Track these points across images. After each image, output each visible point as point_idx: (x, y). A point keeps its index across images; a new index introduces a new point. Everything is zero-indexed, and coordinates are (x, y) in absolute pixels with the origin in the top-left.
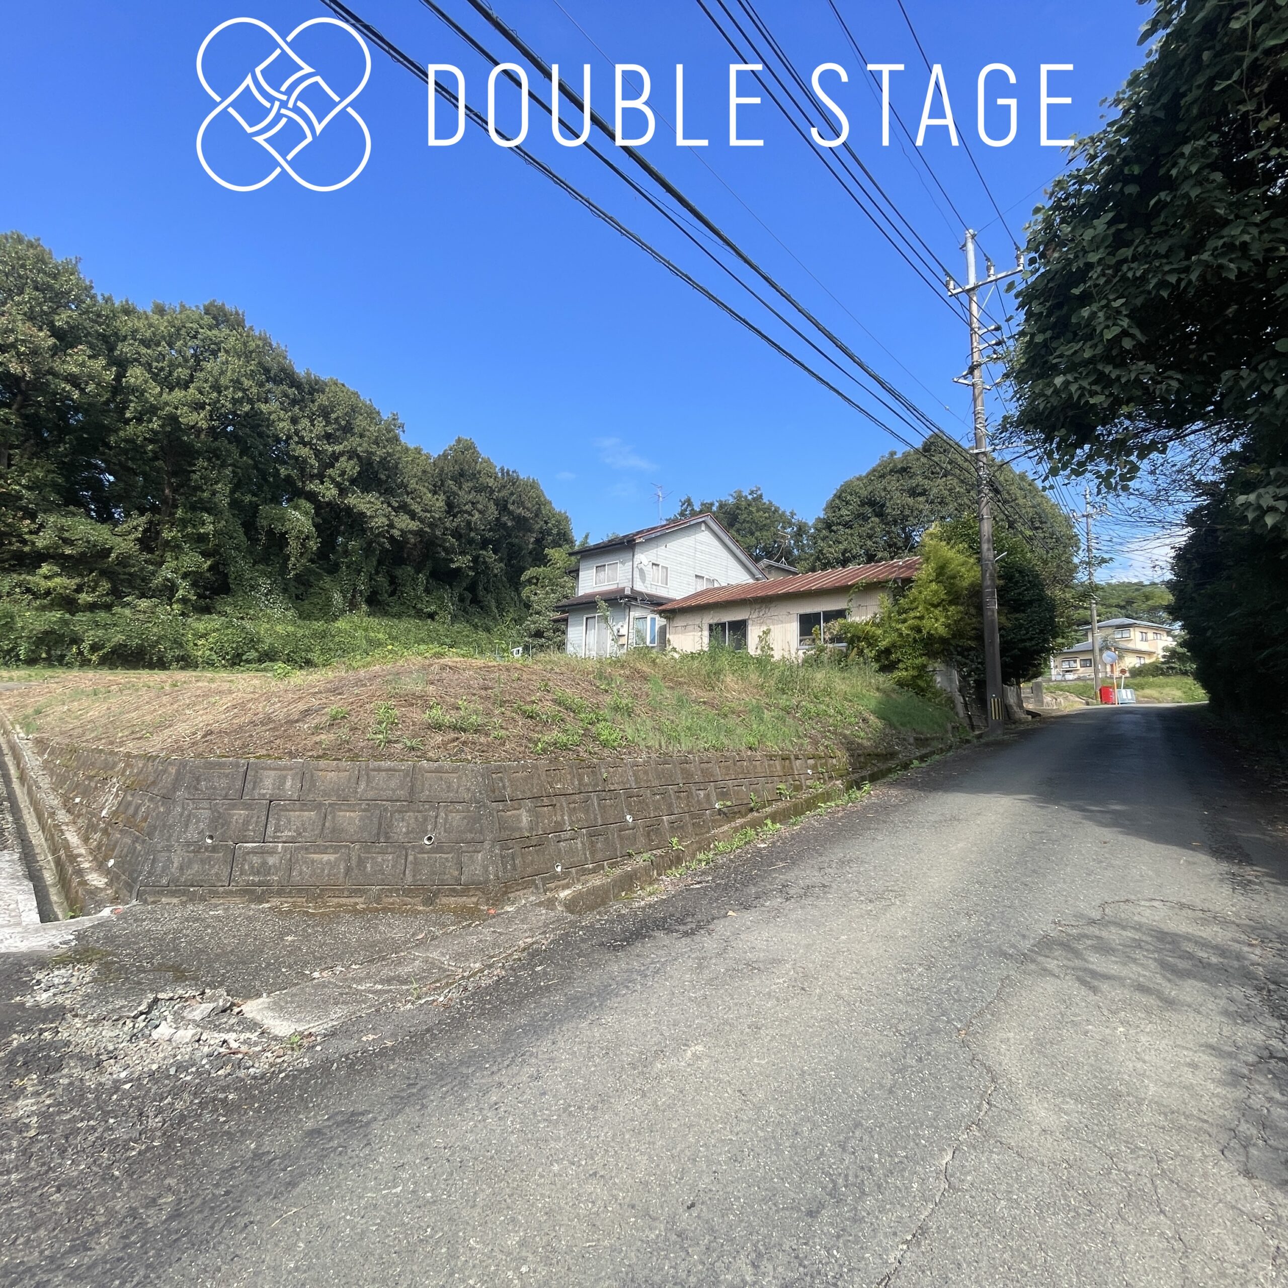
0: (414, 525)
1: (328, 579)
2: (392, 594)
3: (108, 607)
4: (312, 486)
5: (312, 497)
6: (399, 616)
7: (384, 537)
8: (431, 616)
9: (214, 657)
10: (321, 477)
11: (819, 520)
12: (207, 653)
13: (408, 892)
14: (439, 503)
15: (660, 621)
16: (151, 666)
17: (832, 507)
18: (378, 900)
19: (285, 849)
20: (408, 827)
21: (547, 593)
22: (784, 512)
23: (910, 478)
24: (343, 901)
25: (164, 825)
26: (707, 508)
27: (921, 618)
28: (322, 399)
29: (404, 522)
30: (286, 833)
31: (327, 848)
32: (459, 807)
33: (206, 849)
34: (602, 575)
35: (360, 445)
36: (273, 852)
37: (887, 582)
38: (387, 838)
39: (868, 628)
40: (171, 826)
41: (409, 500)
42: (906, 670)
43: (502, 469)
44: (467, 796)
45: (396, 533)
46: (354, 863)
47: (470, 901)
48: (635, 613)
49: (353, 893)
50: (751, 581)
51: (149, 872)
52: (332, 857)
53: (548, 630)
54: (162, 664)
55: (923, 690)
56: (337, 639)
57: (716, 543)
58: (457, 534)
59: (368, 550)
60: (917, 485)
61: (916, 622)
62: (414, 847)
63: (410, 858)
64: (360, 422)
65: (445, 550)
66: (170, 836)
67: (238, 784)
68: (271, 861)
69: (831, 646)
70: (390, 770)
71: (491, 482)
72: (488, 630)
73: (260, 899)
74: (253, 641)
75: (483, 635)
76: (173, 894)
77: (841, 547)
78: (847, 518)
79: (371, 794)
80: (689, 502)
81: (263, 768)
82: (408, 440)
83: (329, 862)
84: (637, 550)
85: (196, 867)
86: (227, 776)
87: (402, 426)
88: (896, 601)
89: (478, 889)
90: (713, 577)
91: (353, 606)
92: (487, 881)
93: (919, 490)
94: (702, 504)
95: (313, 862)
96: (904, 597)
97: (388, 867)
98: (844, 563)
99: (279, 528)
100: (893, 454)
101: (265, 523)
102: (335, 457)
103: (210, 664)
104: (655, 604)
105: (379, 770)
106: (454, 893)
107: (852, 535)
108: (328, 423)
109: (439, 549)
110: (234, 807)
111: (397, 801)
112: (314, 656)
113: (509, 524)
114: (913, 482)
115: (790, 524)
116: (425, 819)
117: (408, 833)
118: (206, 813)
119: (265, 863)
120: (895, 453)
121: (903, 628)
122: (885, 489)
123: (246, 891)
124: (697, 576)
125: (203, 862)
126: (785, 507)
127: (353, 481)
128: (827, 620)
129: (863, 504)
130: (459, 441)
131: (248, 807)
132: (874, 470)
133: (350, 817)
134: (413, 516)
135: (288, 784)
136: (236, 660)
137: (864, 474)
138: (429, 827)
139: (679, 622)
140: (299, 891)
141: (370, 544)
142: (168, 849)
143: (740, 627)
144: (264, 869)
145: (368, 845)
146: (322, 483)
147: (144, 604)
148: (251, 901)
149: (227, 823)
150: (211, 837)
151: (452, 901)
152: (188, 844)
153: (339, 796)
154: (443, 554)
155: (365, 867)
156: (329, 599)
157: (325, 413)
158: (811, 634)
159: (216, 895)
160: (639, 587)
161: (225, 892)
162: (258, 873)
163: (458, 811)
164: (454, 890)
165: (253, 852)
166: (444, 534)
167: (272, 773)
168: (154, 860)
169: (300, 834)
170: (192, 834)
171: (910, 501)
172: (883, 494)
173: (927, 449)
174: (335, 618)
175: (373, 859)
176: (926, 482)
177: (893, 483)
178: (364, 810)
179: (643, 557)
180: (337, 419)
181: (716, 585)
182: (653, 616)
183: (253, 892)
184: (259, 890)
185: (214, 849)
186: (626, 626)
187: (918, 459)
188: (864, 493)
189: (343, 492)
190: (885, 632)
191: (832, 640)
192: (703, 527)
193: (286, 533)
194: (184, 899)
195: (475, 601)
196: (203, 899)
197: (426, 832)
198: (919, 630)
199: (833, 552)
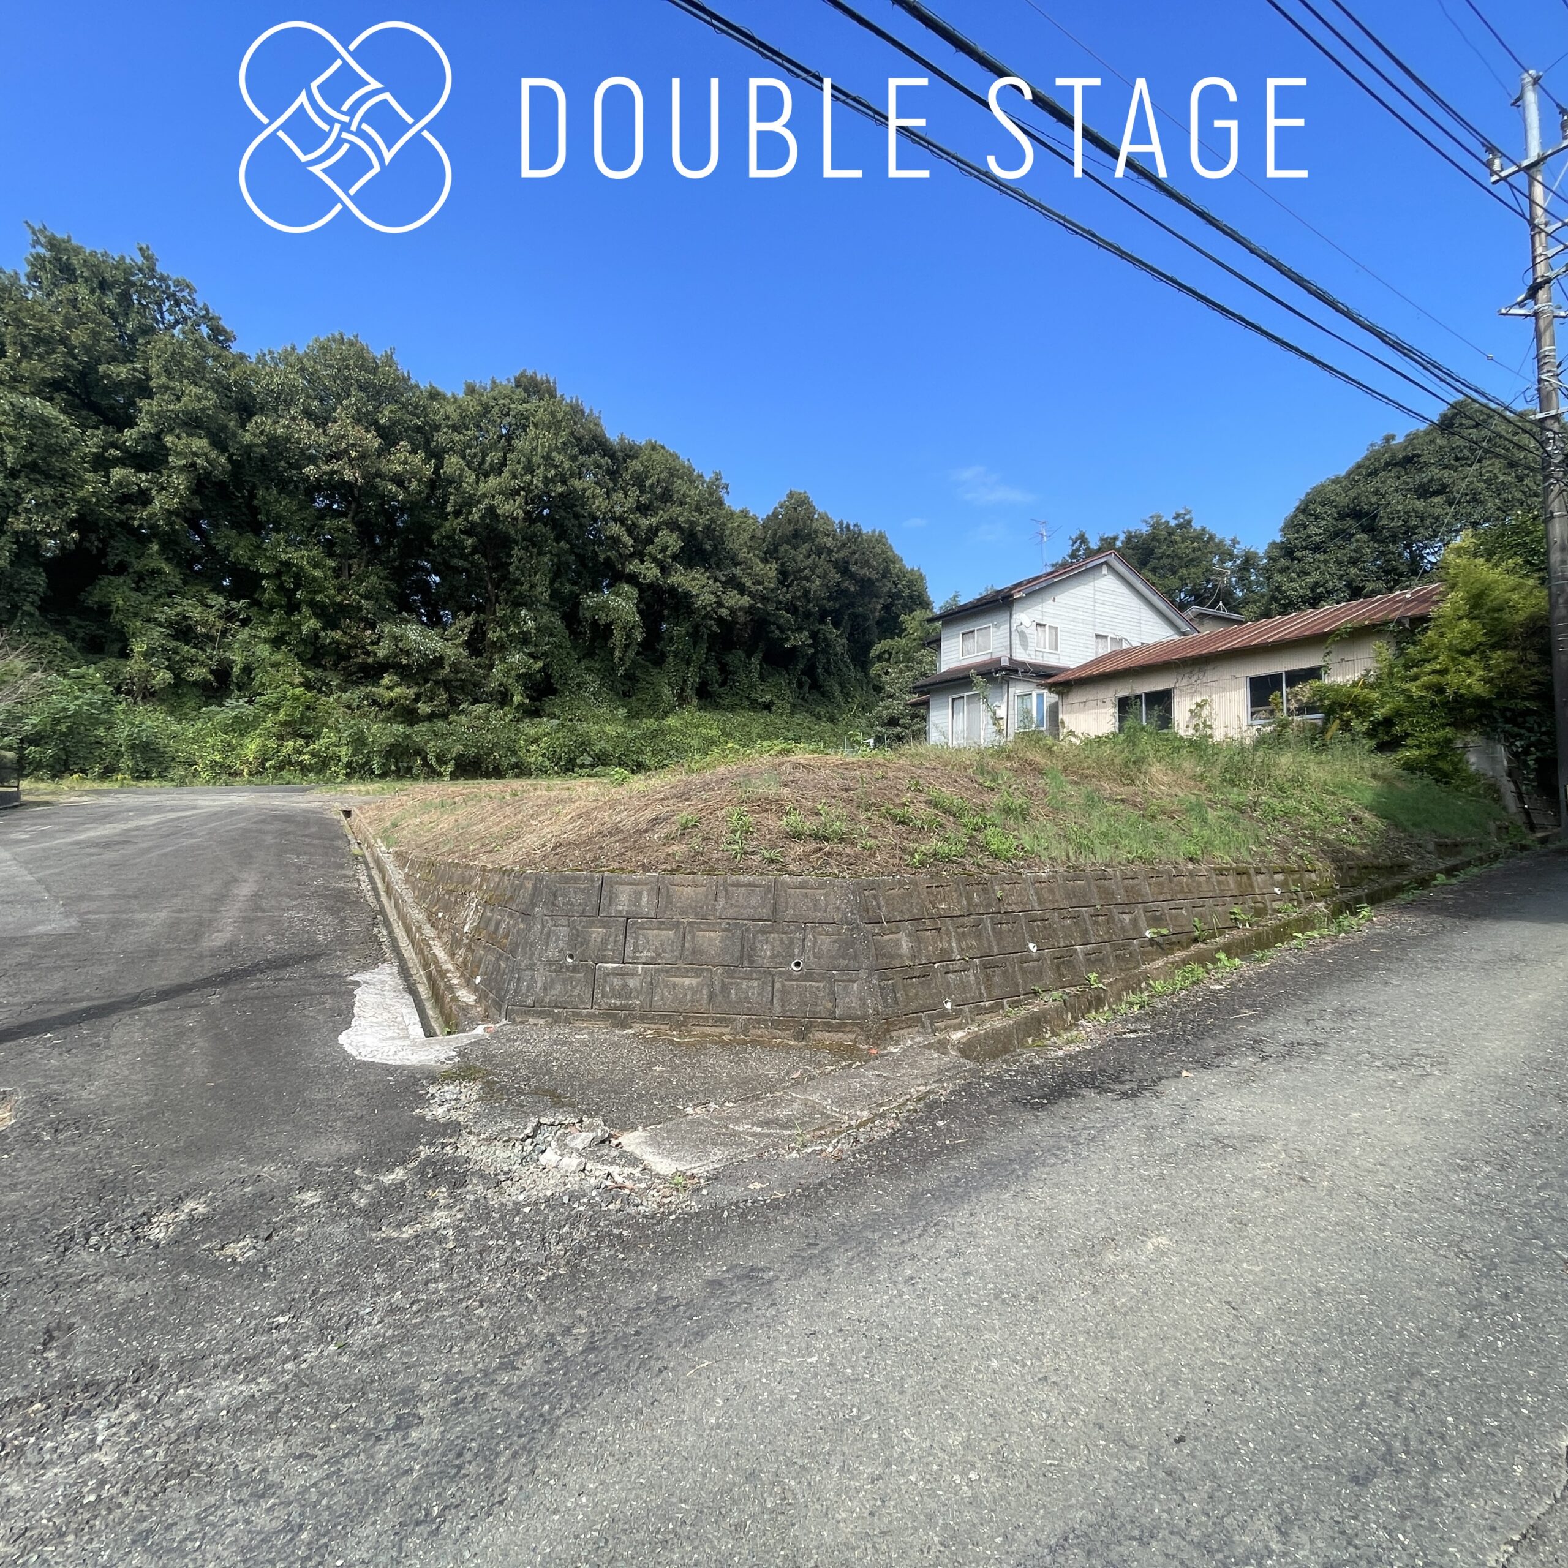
0: (746, 601)
1: (654, 671)
2: (723, 684)
3: (444, 716)
4: (633, 567)
5: (632, 579)
6: (732, 708)
7: (711, 618)
8: (767, 707)
9: (547, 763)
10: (640, 555)
11: (1273, 545)
12: (540, 759)
13: (776, 1024)
14: (771, 570)
15: (1049, 698)
16: (488, 775)
17: (1293, 525)
18: (745, 1032)
19: (645, 971)
20: (773, 949)
21: (901, 671)
22: (1222, 541)
23: (1419, 470)
24: (710, 1030)
25: (526, 943)
26: (1108, 544)
27: (1443, 672)
28: (635, 465)
29: (734, 599)
30: (645, 954)
31: (688, 970)
32: (829, 929)
33: (568, 968)
34: (971, 643)
35: (681, 514)
36: (632, 974)
37: (1386, 623)
38: (751, 962)
39: (1357, 691)
40: (533, 944)
41: (738, 572)
42: (1419, 747)
43: (841, 523)
44: (837, 916)
45: (724, 612)
46: (717, 988)
47: (847, 1038)
48: (1016, 689)
49: (719, 1022)
50: (1176, 637)
51: (515, 991)
52: (694, 981)
53: (904, 716)
54: (497, 773)
55: (1445, 775)
56: (669, 738)
57: (1122, 589)
58: (792, 609)
59: (695, 635)
60: (1431, 480)
61: (1435, 678)
62: (781, 973)
63: (778, 985)
64: (680, 487)
65: (779, 627)
66: (533, 954)
67: (595, 899)
68: (632, 983)
69: (1299, 718)
70: (749, 885)
71: (829, 542)
72: (832, 720)
73: (623, 1025)
74: (584, 745)
75: (826, 726)
76: (539, 1014)
77: (1310, 580)
78: (1317, 539)
79: (730, 913)
80: (1082, 539)
81: (617, 883)
82: (733, 502)
83: (691, 987)
84: (1016, 608)
85: (559, 987)
86: (583, 891)
87: (726, 487)
88: (1401, 652)
89: (853, 1025)
90: (1120, 634)
91: (682, 700)
92: (864, 1017)
93: (1434, 487)
94: (1102, 540)
95: (674, 986)
96: (1414, 644)
97: (753, 994)
98: (1314, 602)
99: (603, 618)
100: (1389, 439)
101: (588, 615)
102: (654, 531)
103: (543, 771)
104: (1042, 675)
105: (737, 885)
106: (828, 1027)
107: (1325, 562)
108: (642, 492)
109: (773, 627)
110: (591, 924)
111: (760, 920)
112: (645, 759)
113: (852, 589)
114: (1425, 477)
115: (1232, 557)
116: (792, 942)
117: (773, 957)
118: (564, 931)
119: (625, 985)
120: (1393, 437)
121: (1414, 689)
122: (1376, 492)
123: (609, 1015)
124: (1097, 636)
125: (564, 982)
126: (1223, 533)
127: (675, 557)
128: (1291, 683)
129: (1342, 517)
130: (791, 495)
131: (605, 925)
132: (1359, 466)
133: (711, 939)
134: (742, 590)
135: (645, 899)
136: (569, 766)
137: (1343, 473)
138: (796, 951)
139: (1077, 697)
140: (663, 1017)
141: (696, 627)
142: (531, 967)
143: (1162, 701)
144: (624, 992)
145: (730, 970)
146: (642, 562)
147: (480, 709)
148: (614, 1026)
149: (586, 942)
150: (571, 956)
151: (828, 1037)
152: (550, 963)
153: (696, 914)
154: (777, 632)
155: (729, 994)
156: (658, 694)
157: (639, 481)
158: (1268, 704)
159: (579, 1017)
160: (1020, 655)
161: (588, 1015)
162: (619, 996)
163: (827, 934)
164: (828, 1024)
165: (615, 973)
166: (778, 609)
167: (627, 888)
168: (519, 979)
169: (659, 955)
170: (552, 953)
171: (1420, 504)
172: (1374, 500)
173: (1446, 425)
174: (666, 714)
175: (738, 984)
176: (1446, 473)
177: (1389, 482)
178: (725, 930)
179: (1024, 616)
180: (652, 486)
181: (1125, 646)
182: (1040, 691)
183: (615, 1016)
184: (621, 1014)
185: (575, 969)
186: (1004, 707)
187: (1432, 442)
188: (1343, 501)
189: (664, 570)
190: (1384, 695)
191: (1300, 711)
192: (1105, 570)
193: (611, 623)
194: (550, 1020)
195: (816, 686)
196: (567, 1022)
197: (793, 957)
198: (1440, 690)
199: (1296, 587)
